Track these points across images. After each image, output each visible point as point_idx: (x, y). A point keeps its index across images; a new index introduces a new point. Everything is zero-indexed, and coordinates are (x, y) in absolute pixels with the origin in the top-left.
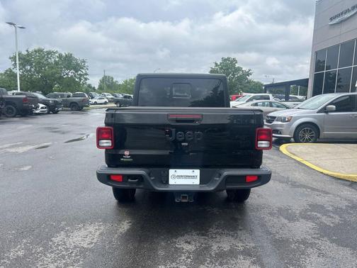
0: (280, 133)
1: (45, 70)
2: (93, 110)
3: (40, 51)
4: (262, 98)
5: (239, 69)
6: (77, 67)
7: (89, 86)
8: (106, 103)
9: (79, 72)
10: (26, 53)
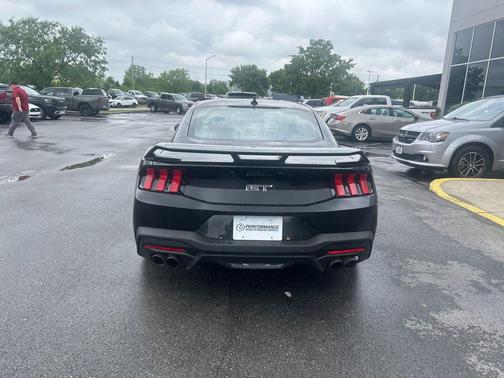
0: (427, 161)
1: (39, 51)
2: (115, 116)
3: (30, 22)
4: (375, 101)
5: (336, 58)
6: (90, 50)
7: (110, 80)
8: (134, 105)
9: (93, 58)
10: (9, 24)
